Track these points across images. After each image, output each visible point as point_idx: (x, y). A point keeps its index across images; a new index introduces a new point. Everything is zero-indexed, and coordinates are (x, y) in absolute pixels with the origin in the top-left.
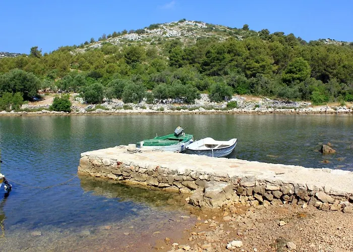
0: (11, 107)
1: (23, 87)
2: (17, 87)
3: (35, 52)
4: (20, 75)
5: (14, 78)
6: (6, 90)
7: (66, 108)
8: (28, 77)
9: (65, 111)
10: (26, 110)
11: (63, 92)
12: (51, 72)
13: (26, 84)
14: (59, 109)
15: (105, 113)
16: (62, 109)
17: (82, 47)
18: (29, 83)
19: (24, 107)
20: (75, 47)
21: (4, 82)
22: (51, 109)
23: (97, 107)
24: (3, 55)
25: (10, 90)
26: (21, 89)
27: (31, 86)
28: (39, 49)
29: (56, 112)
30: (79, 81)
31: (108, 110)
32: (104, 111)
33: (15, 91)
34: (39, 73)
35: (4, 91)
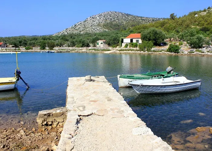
0: (146, 49)
1: (154, 38)
2: (151, 38)
3: (172, 17)
4: (153, 31)
5: (150, 33)
6: (145, 40)
7: (176, 51)
8: (158, 32)
9: (175, 53)
10: (154, 51)
11: (181, 40)
12: (179, 28)
13: (156, 36)
14: (172, 51)
15: (200, 54)
16: (173, 51)
17: (205, 11)
18: (158, 35)
19: (153, 49)
20: (200, 11)
21: (144, 35)
22: (167, 51)
23: (196, 51)
24: (162, 20)
25: (147, 39)
26: (153, 39)
27: (159, 37)
28: (175, 15)
29: (169, 53)
30: (191, 34)
31: (203, 52)
32: (200, 53)
33: (149, 40)
34: (172, 29)
35: (144, 40)
